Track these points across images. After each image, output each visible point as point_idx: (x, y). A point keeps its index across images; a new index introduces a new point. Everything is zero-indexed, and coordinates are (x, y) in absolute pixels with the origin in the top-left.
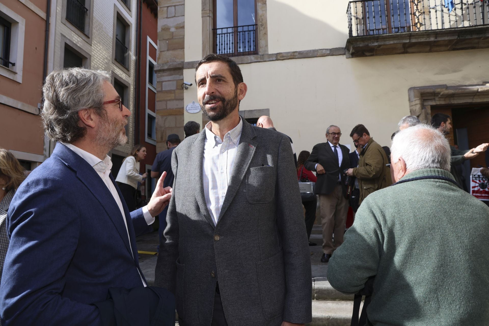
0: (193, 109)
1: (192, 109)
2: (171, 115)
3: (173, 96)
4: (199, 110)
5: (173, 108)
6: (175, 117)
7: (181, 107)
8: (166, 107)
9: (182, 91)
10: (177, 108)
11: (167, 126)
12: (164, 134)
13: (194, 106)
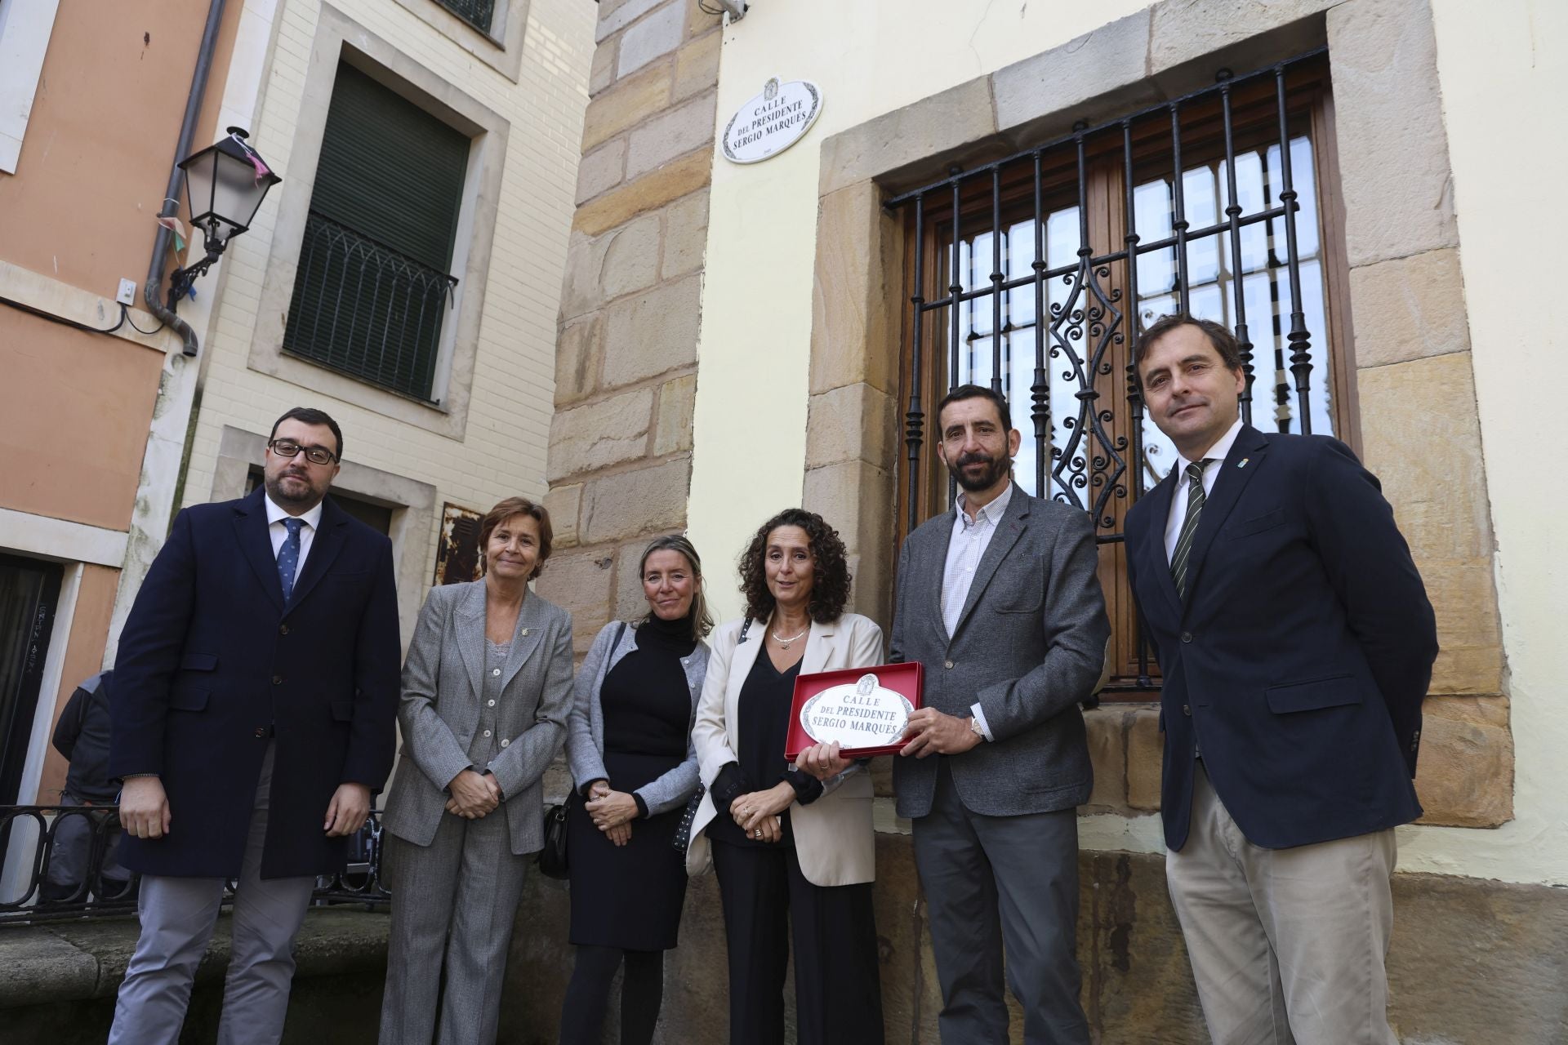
0: (765, 133)
1: (758, 136)
2: (638, 213)
3: (662, 91)
4: (803, 122)
5: (656, 164)
6: (660, 219)
7: (698, 144)
8: (624, 169)
9: (713, 37)
10: (676, 154)
11: (612, 290)
12: (594, 349)
13: (774, 110)
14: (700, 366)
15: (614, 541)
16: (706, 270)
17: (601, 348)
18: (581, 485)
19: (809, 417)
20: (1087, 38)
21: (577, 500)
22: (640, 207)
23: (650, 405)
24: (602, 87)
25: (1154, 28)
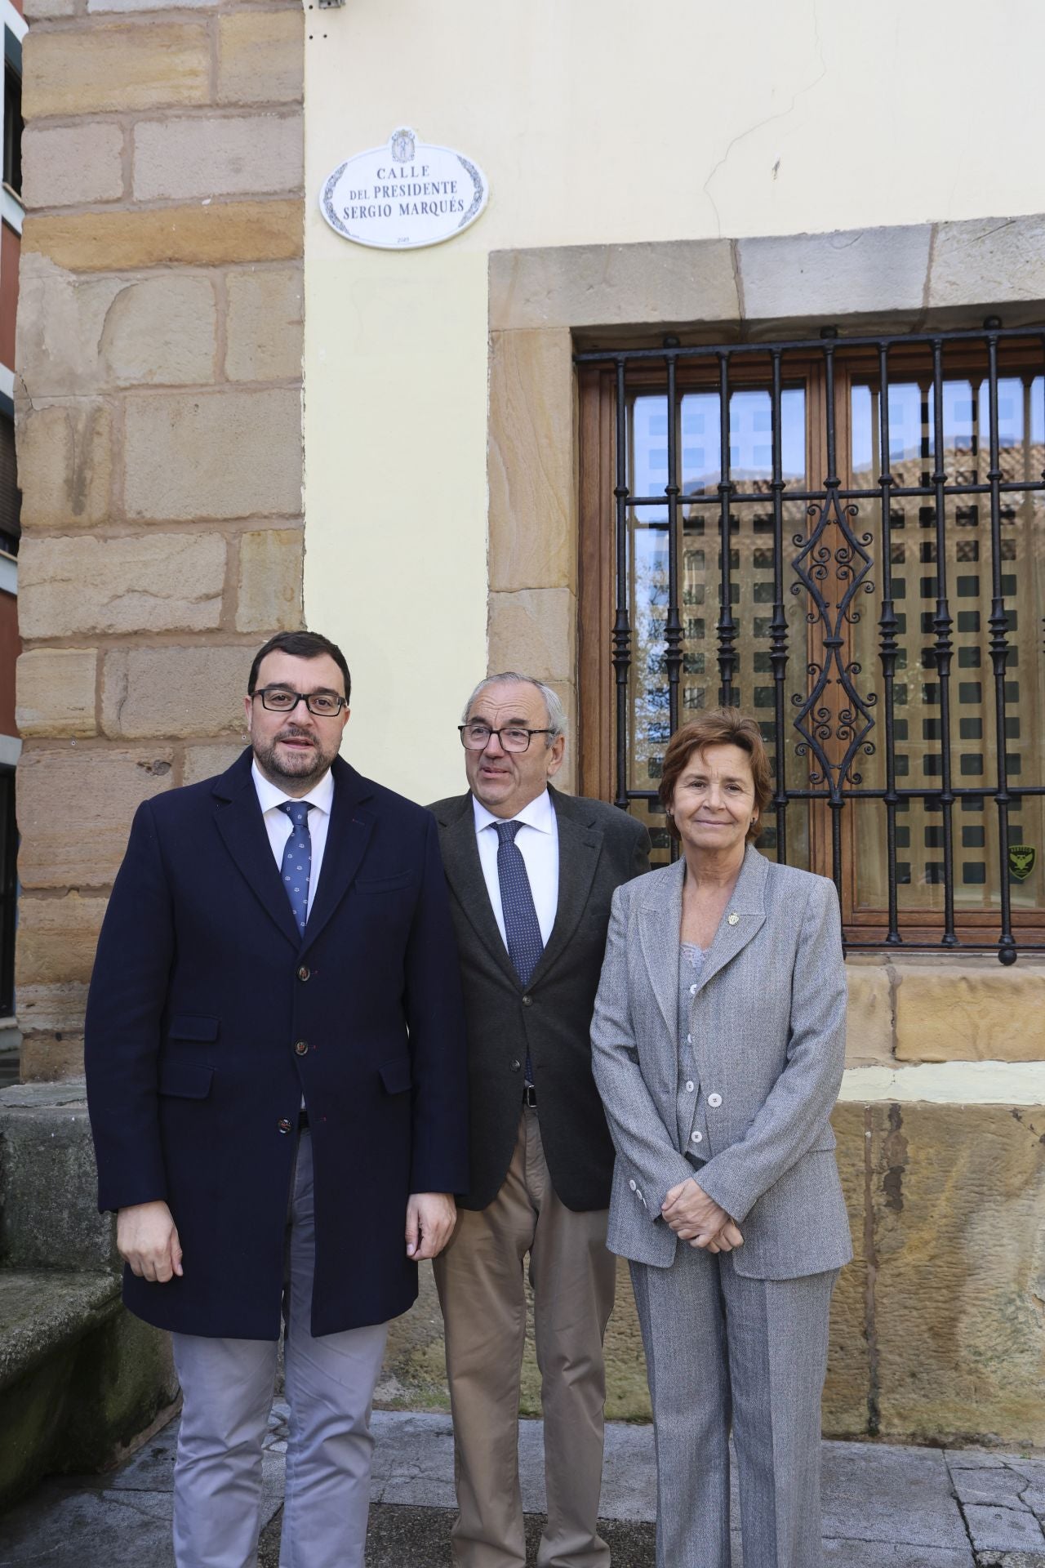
0: (396, 210)
1: (387, 211)
2: (171, 261)
3: (193, 73)
4: (459, 216)
5: (195, 193)
6: (213, 286)
7: (277, 187)
8: (128, 177)
9: (287, 18)
10: (232, 190)
11: (129, 371)
12: (99, 454)
13: (411, 181)
14: (307, 519)
15: (173, 738)
16: (306, 384)
17: (116, 456)
18: (93, 651)
19: (489, 618)
20: (857, 235)
21: (92, 674)
22: (169, 253)
23: (223, 558)
24: (57, 13)
25: (936, 253)
